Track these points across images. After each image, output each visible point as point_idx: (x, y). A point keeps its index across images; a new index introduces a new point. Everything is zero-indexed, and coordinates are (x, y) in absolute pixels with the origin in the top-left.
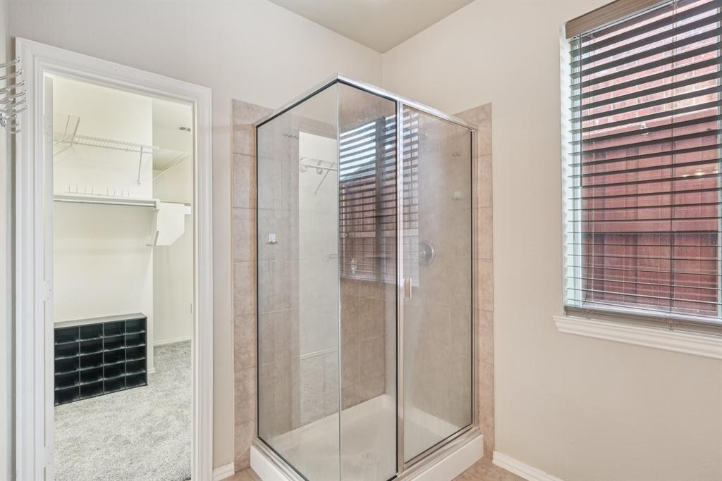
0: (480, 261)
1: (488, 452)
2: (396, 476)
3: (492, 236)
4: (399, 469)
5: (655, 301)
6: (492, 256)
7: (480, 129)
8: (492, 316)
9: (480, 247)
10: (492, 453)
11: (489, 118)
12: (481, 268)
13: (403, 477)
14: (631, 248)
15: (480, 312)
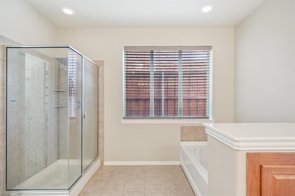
0: (100, 107)
1: (102, 163)
2: (81, 175)
3: (104, 99)
4: (82, 173)
5: (136, 115)
6: (104, 105)
7: (100, 67)
8: (104, 123)
9: (100, 103)
10: (103, 163)
11: (103, 65)
12: (100, 109)
13: (83, 175)
14: (130, 102)
15: (100, 122)
